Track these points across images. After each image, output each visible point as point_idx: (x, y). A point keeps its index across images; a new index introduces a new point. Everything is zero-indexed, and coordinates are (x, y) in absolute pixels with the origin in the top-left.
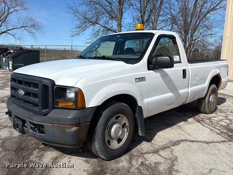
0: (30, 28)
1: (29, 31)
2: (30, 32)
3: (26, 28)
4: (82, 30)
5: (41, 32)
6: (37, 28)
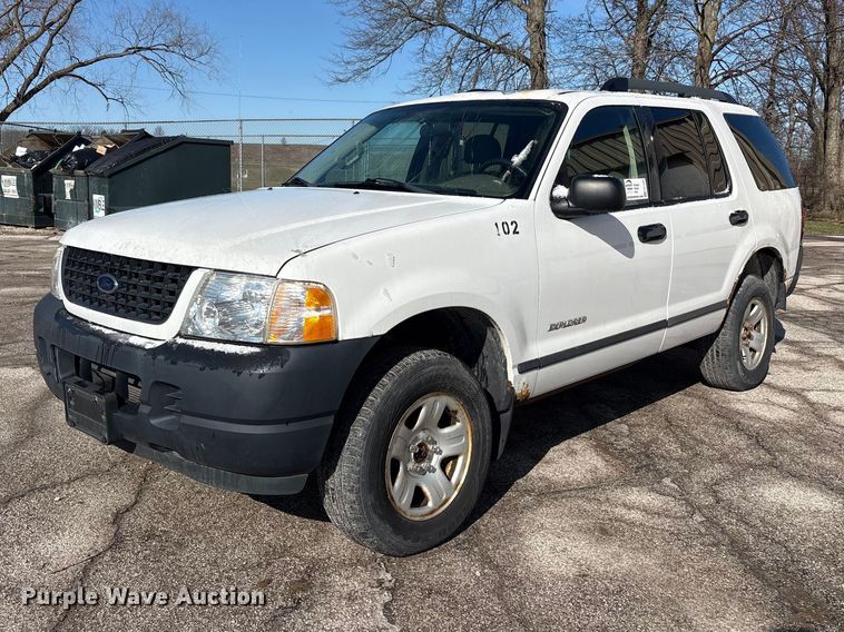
0: (161, 53)
1: (158, 67)
2: (164, 70)
3: (148, 54)
4: (379, 55)
5: (208, 69)
6: (194, 53)
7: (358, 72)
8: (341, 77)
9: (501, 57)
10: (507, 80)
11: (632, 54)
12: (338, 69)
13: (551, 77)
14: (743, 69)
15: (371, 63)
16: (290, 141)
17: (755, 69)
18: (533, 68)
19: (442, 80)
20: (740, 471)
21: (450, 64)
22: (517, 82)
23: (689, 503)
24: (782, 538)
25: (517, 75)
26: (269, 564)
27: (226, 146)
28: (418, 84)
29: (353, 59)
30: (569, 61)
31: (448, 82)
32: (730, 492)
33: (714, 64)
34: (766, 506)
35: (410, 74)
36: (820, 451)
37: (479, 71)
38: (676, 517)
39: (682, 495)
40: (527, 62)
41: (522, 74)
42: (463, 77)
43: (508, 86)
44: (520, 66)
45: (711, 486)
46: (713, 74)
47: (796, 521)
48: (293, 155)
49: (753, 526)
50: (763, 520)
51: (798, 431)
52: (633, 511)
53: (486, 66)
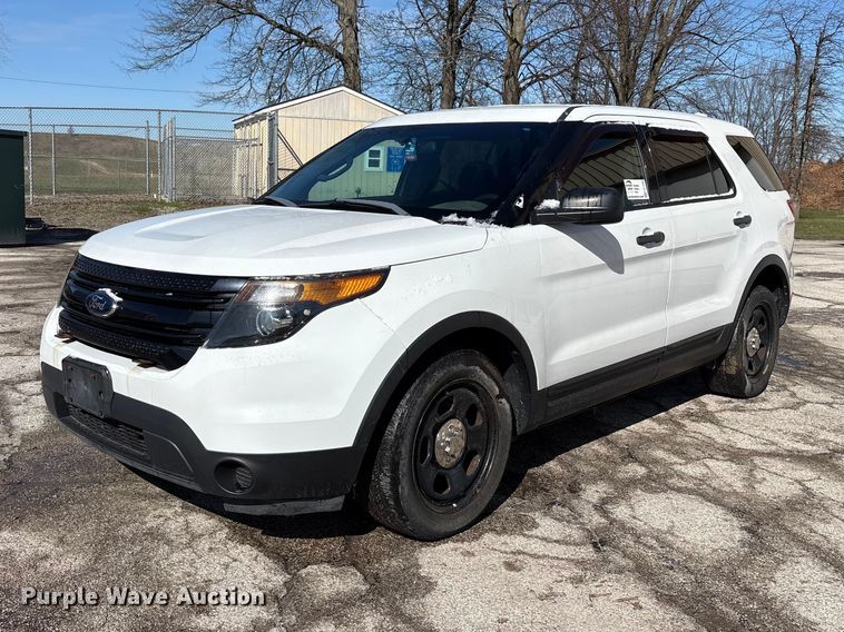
4: (183, 41)
7: (161, 59)
8: (142, 64)
9: (314, 51)
10: (320, 74)
11: (444, 53)
12: (137, 55)
13: (364, 74)
14: (548, 73)
15: (175, 50)
16: (77, 131)
17: (560, 73)
18: (344, 63)
19: (252, 71)
20: (624, 488)
21: (261, 55)
22: (330, 78)
23: (584, 527)
24: (681, 558)
25: (331, 70)
27: (18, 137)
28: (226, 74)
29: (154, 45)
30: (382, 58)
31: (259, 74)
32: (621, 512)
33: (522, 67)
34: (656, 524)
35: (218, 63)
36: (689, 460)
37: (291, 65)
38: (576, 545)
39: (575, 518)
40: (339, 57)
41: (335, 70)
42: (274, 69)
43: (321, 81)
44: (333, 61)
45: (601, 507)
46: (522, 77)
47: (688, 538)
48: (82, 147)
49: (651, 547)
50: (657, 539)
51: (663, 441)
52: (532, 541)
53: (298, 59)
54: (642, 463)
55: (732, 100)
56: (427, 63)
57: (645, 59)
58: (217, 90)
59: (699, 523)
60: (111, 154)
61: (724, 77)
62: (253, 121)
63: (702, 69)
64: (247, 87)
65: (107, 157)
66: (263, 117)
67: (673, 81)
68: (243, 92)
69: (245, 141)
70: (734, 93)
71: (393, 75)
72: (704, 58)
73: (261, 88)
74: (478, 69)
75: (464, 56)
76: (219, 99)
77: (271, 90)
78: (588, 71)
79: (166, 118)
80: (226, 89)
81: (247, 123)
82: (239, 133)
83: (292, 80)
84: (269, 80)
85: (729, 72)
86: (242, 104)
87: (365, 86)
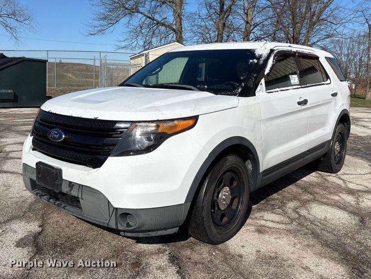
0: (5, 18)
1: (4, 25)
2: (6, 26)
4: (109, 24)
5: (28, 27)
6: (22, 19)
7: (100, 31)
8: (92, 33)
9: (163, 28)
10: (166, 37)
11: (218, 29)
12: (90, 29)
13: (184, 37)
14: (262, 37)
15: (106, 27)
17: (267, 37)
18: (176, 33)
19: (138, 36)
20: (304, 203)
21: (141, 29)
22: (170, 39)
23: (289, 218)
24: (331, 230)
25: (170, 36)
26: (118, 256)
27: (44, 62)
28: (127, 37)
29: (97, 25)
30: (191, 30)
31: (140, 37)
32: (303, 212)
33: (251, 34)
34: (319, 217)
35: (123, 33)
36: (331, 193)
37: (153, 33)
38: (286, 224)
39: (285, 214)
40: (174, 30)
41: (172, 36)
42: (147, 35)
43: (166, 40)
44: (171, 32)
45: (295, 210)
46: (251, 38)
47: (333, 223)
48: (65, 68)
49: (318, 226)
50: (320, 223)
51: (319, 185)
52: (268, 222)
53: (157, 31)
54: (311, 194)
55: (341, 48)
56: (210, 33)
57: (304, 31)
58: (123, 44)
59: (337, 217)
60: (77, 71)
61: (337, 39)
62: (138, 57)
63: (328, 35)
64: (135, 43)
65: (75, 72)
66: (143, 55)
67: (315, 41)
68: (134, 45)
69: (135, 65)
70: (342, 46)
71: (196, 38)
72: (329, 30)
73: (141, 43)
74: (232, 35)
75: (226, 29)
76: (124, 47)
77: (145, 44)
78: (279, 36)
79: (103, 55)
80: (127, 43)
81: (136, 57)
82: (132, 62)
83: (154, 40)
84: (144, 40)
85: (340, 36)
86: (133, 50)
87: (184, 42)
